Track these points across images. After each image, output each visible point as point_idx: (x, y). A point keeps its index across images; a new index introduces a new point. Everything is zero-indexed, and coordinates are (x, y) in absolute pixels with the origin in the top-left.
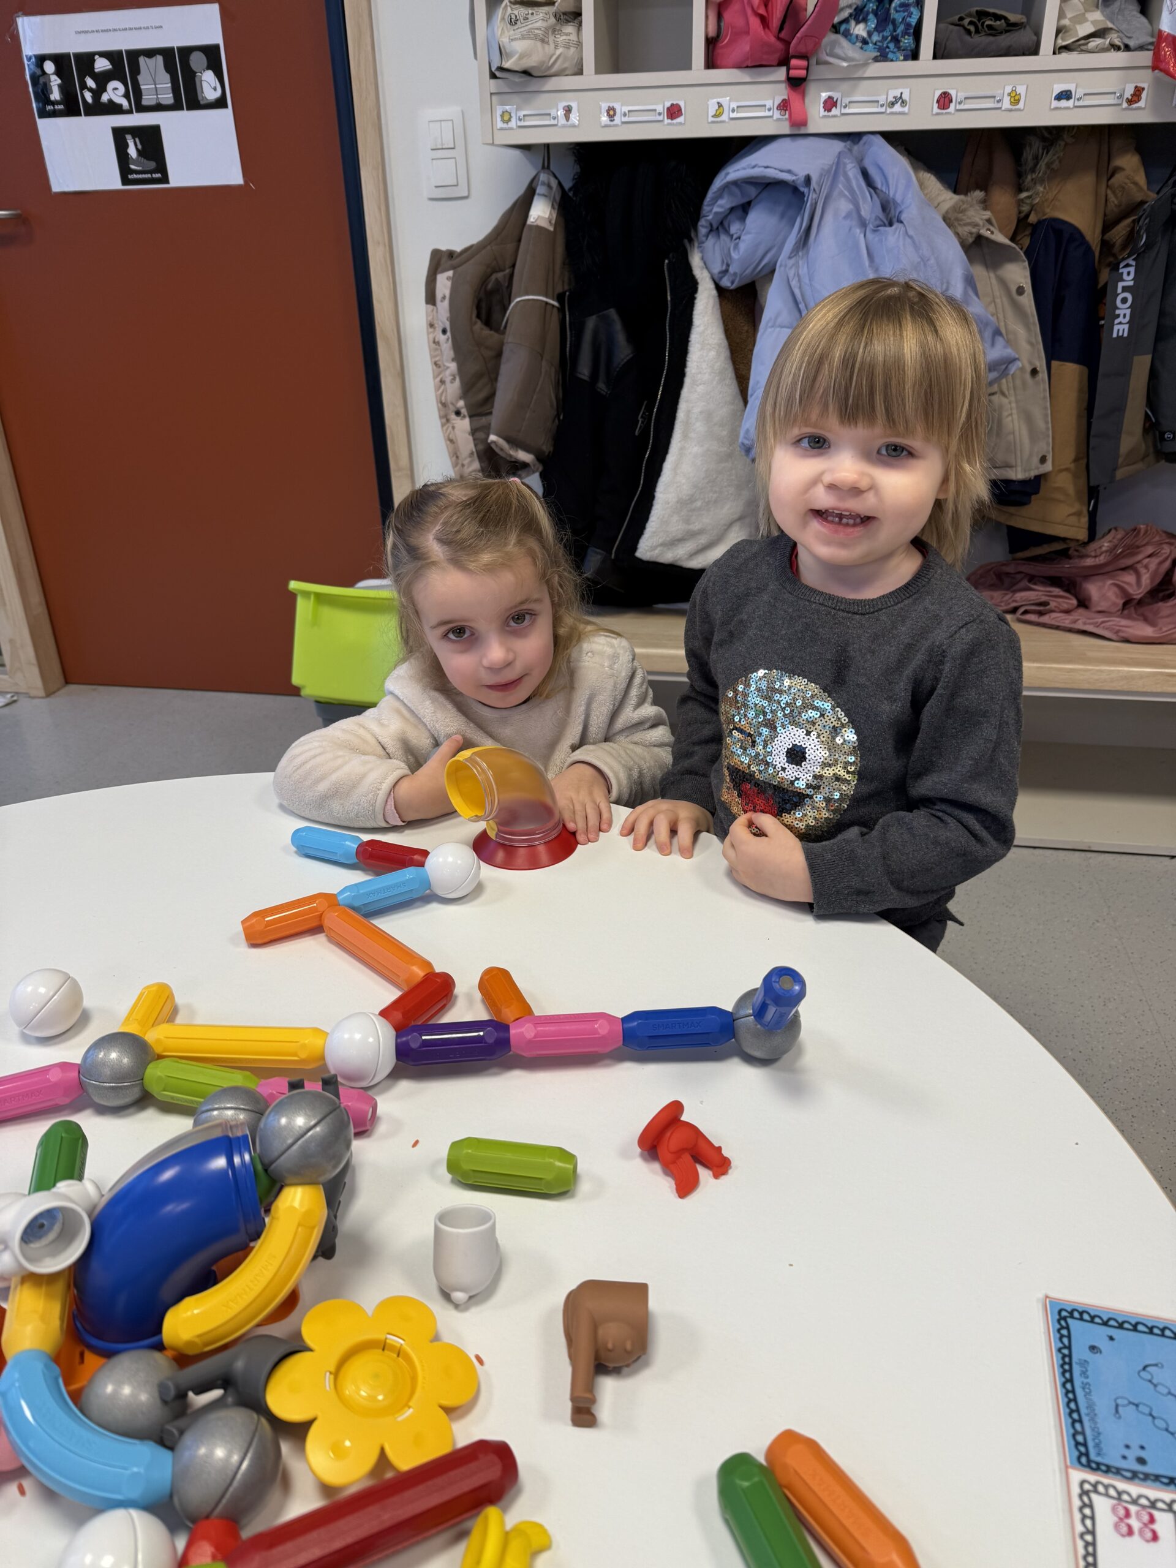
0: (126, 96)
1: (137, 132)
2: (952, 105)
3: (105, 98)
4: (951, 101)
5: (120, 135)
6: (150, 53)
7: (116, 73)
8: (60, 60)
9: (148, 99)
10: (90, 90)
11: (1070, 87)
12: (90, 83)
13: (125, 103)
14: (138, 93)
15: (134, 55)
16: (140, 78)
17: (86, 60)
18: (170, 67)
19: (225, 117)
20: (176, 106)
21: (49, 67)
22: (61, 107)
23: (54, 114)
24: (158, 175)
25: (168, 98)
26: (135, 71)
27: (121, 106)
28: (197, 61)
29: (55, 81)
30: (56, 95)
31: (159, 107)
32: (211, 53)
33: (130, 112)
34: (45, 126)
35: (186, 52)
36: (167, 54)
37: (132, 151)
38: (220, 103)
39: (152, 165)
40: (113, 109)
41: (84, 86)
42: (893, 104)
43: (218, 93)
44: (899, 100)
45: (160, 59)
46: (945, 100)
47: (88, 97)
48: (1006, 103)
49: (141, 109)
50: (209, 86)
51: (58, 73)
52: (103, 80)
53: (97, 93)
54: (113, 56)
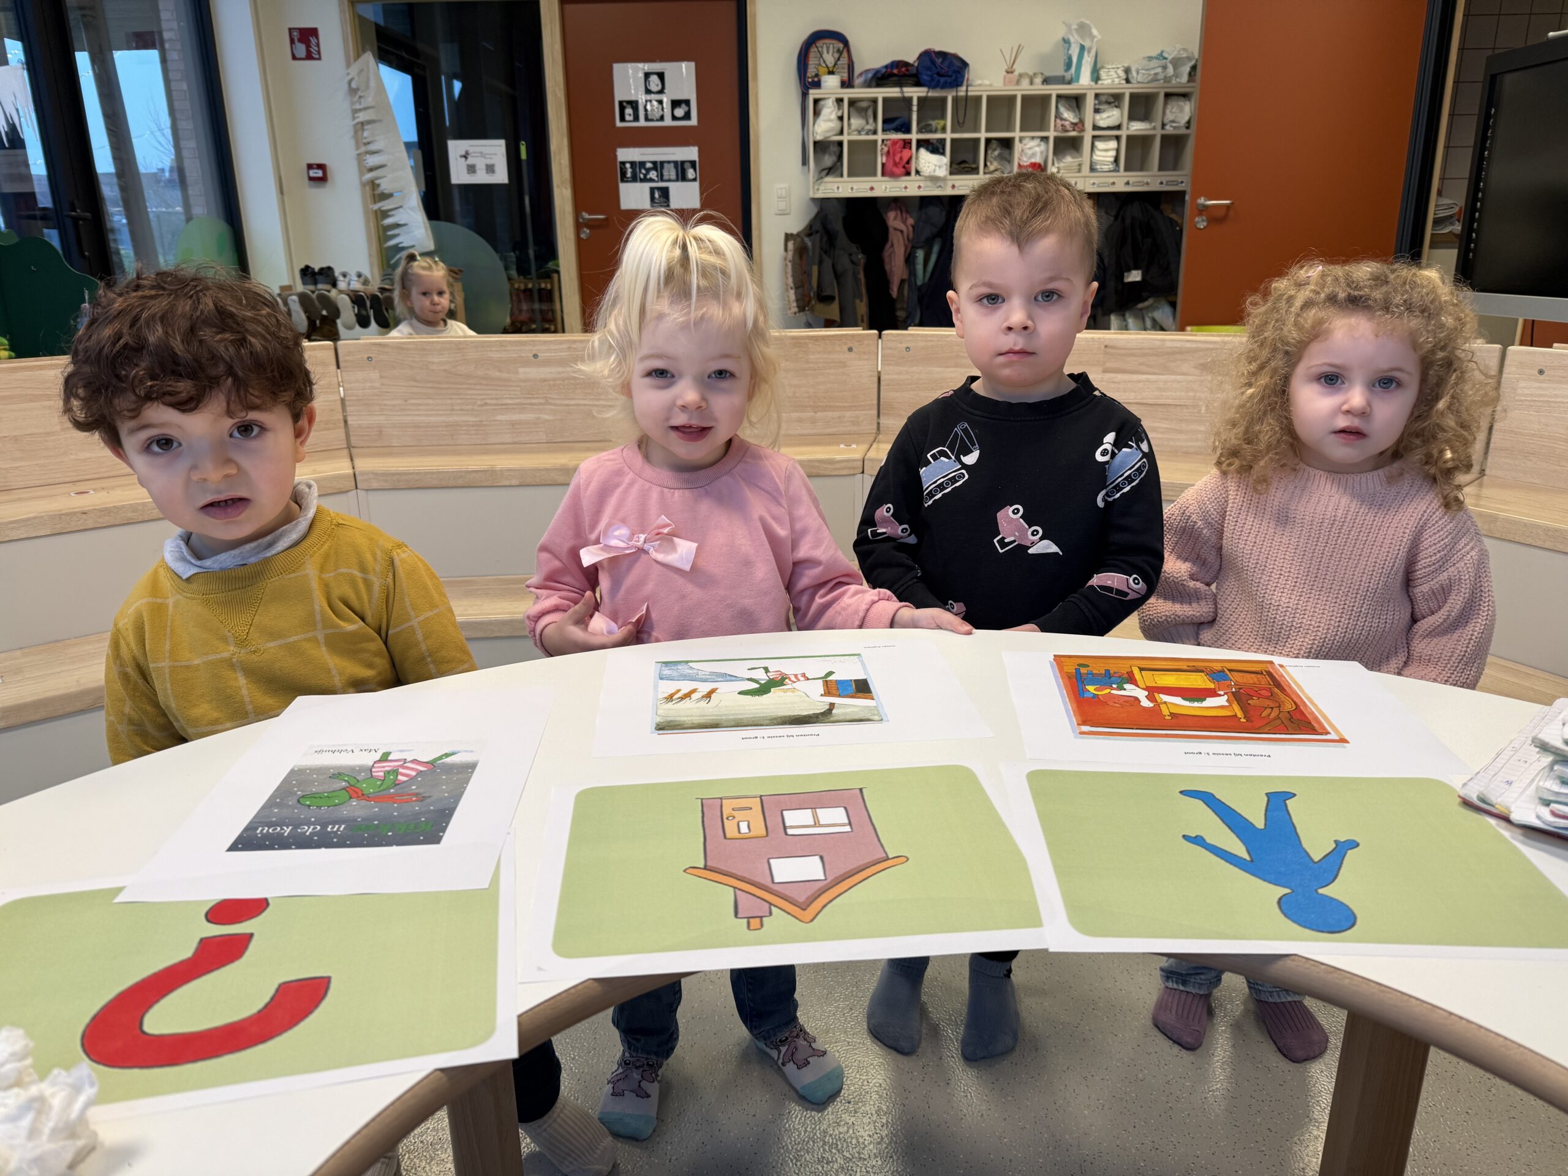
0: (657, 176)
1: (659, 189)
3: (648, 177)
5: (652, 190)
6: (669, 162)
7: (655, 168)
8: (633, 164)
9: (666, 177)
10: (643, 174)
12: (643, 171)
13: (656, 179)
14: (662, 175)
15: (662, 163)
16: (664, 170)
17: (642, 164)
18: (676, 167)
19: (696, 185)
20: (677, 180)
21: (628, 165)
22: (630, 180)
23: (627, 181)
25: (673, 177)
26: (662, 167)
27: (654, 179)
28: (687, 165)
29: (629, 170)
30: (629, 175)
31: (669, 180)
32: (693, 164)
33: (657, 182)
34: (623, 187)
35: (683, 162)
36: (676, 163)
38: (695, 180)
39: (664, 200)
40: (651, 180)
41: (640, 172)
43: (694, 177)
45: (672, 164)
47: (642, 176)
49: (662, 180)
50: (691, 174)
51: (631, 167)
52: (648, 170)
53: (645, 175)
54: (654, 163)
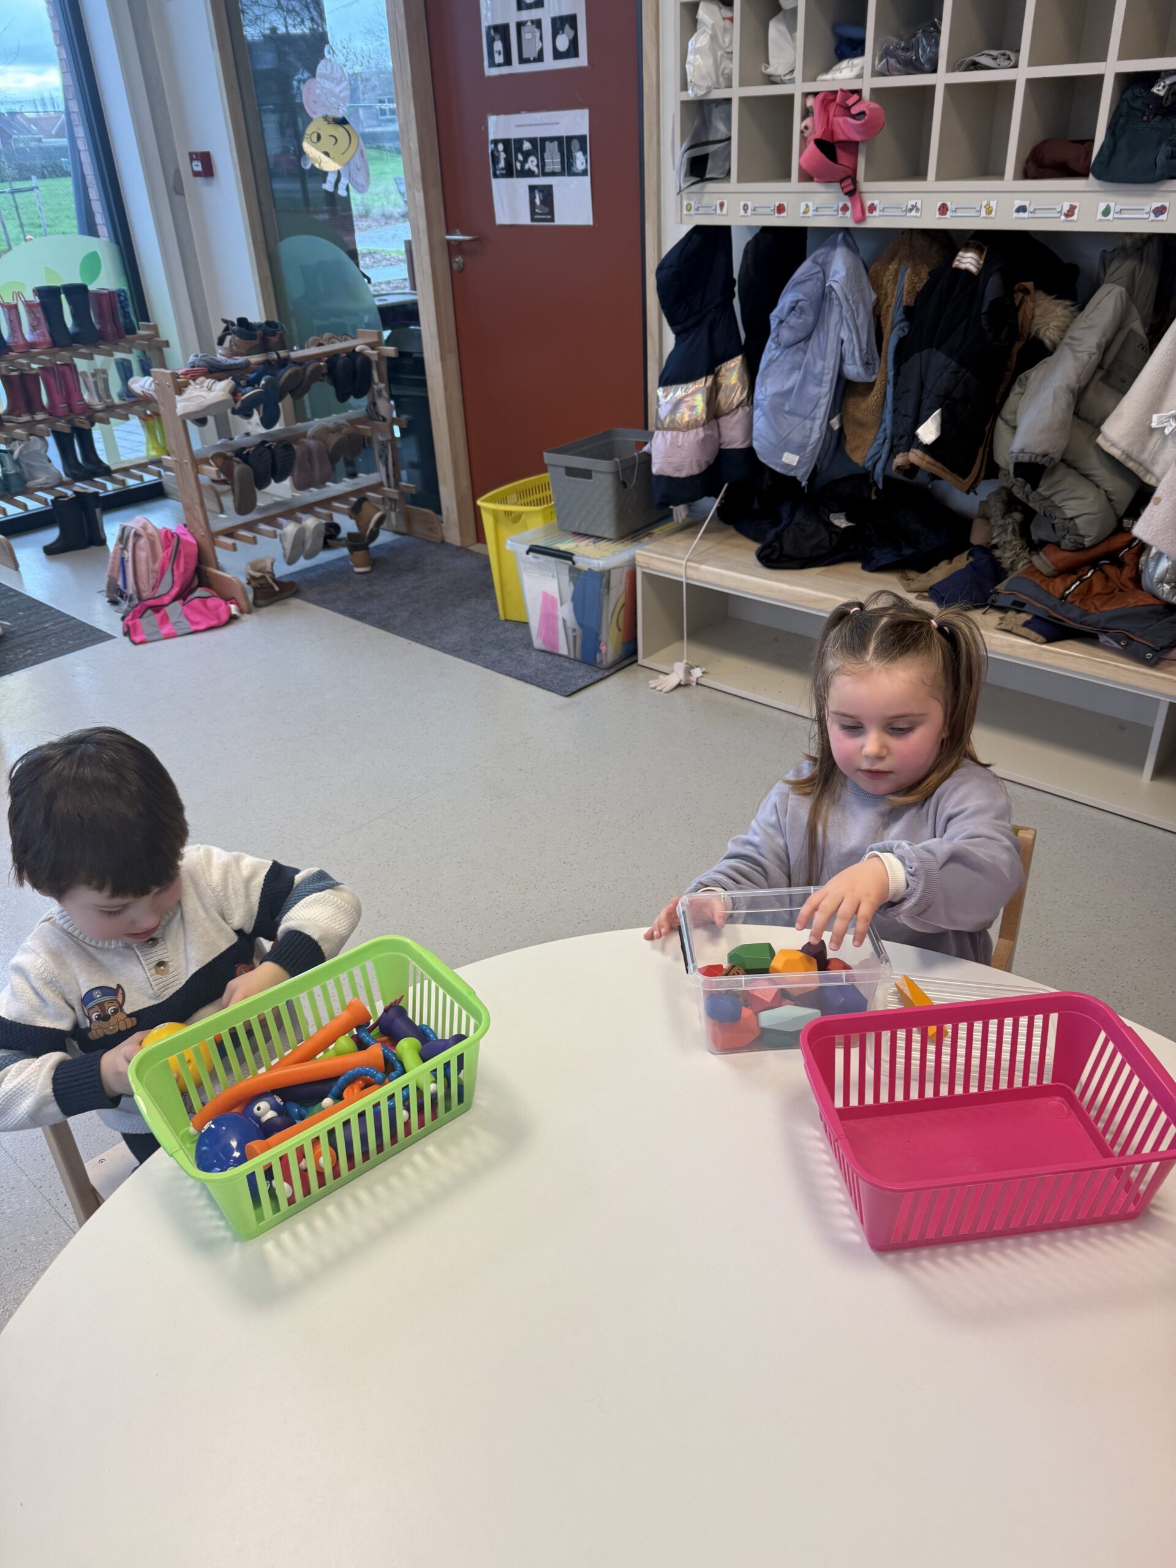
0: (537, 166)
1: (541, 188)
2: (948, 213)
4: (947, 210)
5: (532, 189)
6: (552, 139)
8: (506, 142)
10: (520, 161)
11: (1026, 203)
15: (544, 140)
16: (546, 155)
20: (561, 174)
21: (501, 147)
22: (504, 172)
24: (549, 217)
25: (558, 168)
27: (534, 172)
29: (503, 156)
30: (502, 164)
31: (553, 174)
35: (570, 139)
36: (559, 139)
37: (538, 201)
39: (547, 210)
40: (530, 174)
41: (516, 159)
42: (911, 210)
43: (583, 167)
44: (914, 207)
45: (556, 143)
46: (943, 209)
48: (983, 214)
49: (545, 174)
51: (506, 150)
52: (527, 155)
